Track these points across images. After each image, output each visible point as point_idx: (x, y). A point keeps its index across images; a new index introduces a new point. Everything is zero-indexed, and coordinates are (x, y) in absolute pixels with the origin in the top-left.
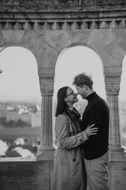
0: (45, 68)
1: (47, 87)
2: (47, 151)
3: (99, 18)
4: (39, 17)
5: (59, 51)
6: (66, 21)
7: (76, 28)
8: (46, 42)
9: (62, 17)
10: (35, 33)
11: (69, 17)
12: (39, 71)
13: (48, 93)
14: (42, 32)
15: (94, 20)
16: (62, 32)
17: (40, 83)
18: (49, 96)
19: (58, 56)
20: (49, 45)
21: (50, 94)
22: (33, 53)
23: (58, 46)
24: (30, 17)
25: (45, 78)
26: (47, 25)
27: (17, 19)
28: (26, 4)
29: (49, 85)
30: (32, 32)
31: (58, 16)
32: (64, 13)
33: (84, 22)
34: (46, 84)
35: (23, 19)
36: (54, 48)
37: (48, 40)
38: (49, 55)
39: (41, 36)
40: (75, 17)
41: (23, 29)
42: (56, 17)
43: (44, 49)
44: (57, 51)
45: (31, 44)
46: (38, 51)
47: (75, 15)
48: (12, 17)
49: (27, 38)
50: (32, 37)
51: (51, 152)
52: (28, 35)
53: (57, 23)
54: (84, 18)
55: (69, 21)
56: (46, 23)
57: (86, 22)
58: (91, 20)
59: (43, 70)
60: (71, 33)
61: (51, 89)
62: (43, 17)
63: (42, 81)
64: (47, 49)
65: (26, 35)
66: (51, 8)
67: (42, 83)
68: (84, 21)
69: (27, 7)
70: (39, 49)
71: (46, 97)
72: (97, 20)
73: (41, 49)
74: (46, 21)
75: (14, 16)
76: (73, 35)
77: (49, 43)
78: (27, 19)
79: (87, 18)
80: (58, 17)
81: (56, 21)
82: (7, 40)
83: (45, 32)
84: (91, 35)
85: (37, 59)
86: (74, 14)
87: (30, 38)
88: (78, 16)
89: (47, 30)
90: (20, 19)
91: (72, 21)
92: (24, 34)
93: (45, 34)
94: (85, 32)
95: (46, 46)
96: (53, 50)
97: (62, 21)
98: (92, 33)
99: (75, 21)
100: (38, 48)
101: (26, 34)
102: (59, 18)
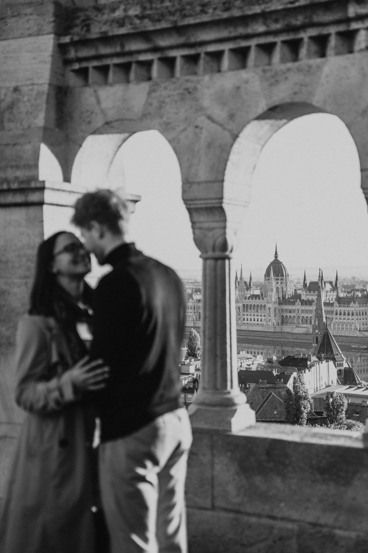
0: (199, 183)
1: (210, 234)
2: (208, 405)
3: (348, 20)
4: (181, 40)
5: (235, 132)
6: (253, 43)
7: (283, 60)
8: (200, 109)
9: (241, 31)
10: (174, 86)
11: (261, 29)
12: (184, 192)
13: (214, 250)
14: (192, 82)
15: (333, 30)
16: (244, 74)
17: (193, 223)
18: (216, 259)
19: (232, 146)
20: (209, 118)
21: (218, 254)
22: (170, 142)
23: (232, 117)
24: (163, 42)
25: (201, 209)
26: (204, 59)
27: (131, 53)
28: (156, 9)
29: (213, 229)
30: (167, 84)
31: (232, 29)
32: (245, 20)
33: (306, 40)
34: (206, 225)
35: (145, 51)
36: (221, 125)
37: (206, 102)
38: (209, 146)
39: (189, 93)
40: (278, 26)
41: (150, 79)
42: (224, 33)
43: (198, 130)
44: (230, 131)
45: (165, 119)
46: (182, 136)
47: (276, 21)
48: (118, 49)
49: (155, 103)
50: (168, 100)
51: (217, 409)
52: (158, 93)
53: (232, 51)
54: (303, 27)
55: (263, 40)
56: (203, 55)
57: (311, 38)
58: (325, 31)
59: (195, 187)
60: (269, 74)
61: (220, 240)
62: (192, 40)
63: (196, 219)
64: (204, 130)
65: (154, 95)
66: (215, 9)
67: (198, 225)
68: (305, 35)
69: (157, 17)
70: (184, 130)
71: (208, 262)
72: (342, 28)
73: (191, 130)
74: (202, 50)
75: (122, 46)
76: (273, 80)
77: (209, 112)
78: (156, 49)
79: (313, 25)
80: (230, 32)
81: (226, 47)
82: (112, 115)
83: (198, 82)
84: (323, 75)
85: (179, 159)
86: (274, 16)
87: (163, 102)
88: (286, 22)
89: (204, 75)
90: (139, 52)
91: (270, 39)
92: (149, 93)
93: (199, 87)
94: (308, 69)
95: (202, 121)
96: (219, 128)
97: (243, 44)
98: (326, 69)
99: (279, 39)
100: (182, 127)
101: (154, 91)
102: (233, 34)
